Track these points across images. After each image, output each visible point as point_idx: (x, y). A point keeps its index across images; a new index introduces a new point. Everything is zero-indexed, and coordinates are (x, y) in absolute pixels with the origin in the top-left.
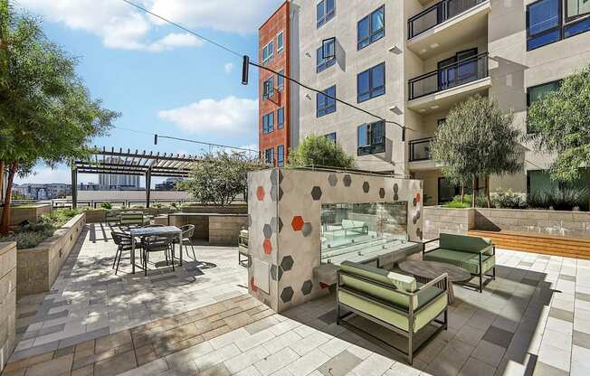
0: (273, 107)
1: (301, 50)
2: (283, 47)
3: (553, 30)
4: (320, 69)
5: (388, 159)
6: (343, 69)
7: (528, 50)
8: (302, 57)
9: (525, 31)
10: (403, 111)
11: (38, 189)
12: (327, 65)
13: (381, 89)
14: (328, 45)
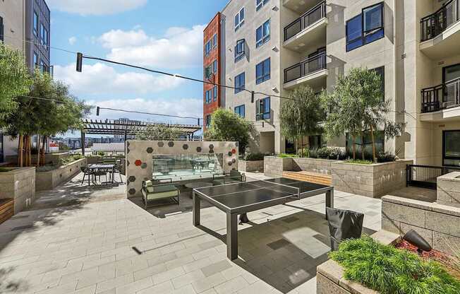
0: (211, 86)
1: (226, 47)
2: (217, 44)
3: (359, 39)
4: (236, 60)
5: (271, 123)
6: (248, 61)
7: (347, 51)
8: (227, 52)
9: (345, 38)
10: (279, 91)
11: (75, 141)
12: (240, 58)
13: (268, 76)
14: (241, 43)
